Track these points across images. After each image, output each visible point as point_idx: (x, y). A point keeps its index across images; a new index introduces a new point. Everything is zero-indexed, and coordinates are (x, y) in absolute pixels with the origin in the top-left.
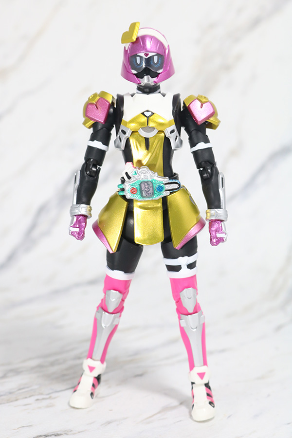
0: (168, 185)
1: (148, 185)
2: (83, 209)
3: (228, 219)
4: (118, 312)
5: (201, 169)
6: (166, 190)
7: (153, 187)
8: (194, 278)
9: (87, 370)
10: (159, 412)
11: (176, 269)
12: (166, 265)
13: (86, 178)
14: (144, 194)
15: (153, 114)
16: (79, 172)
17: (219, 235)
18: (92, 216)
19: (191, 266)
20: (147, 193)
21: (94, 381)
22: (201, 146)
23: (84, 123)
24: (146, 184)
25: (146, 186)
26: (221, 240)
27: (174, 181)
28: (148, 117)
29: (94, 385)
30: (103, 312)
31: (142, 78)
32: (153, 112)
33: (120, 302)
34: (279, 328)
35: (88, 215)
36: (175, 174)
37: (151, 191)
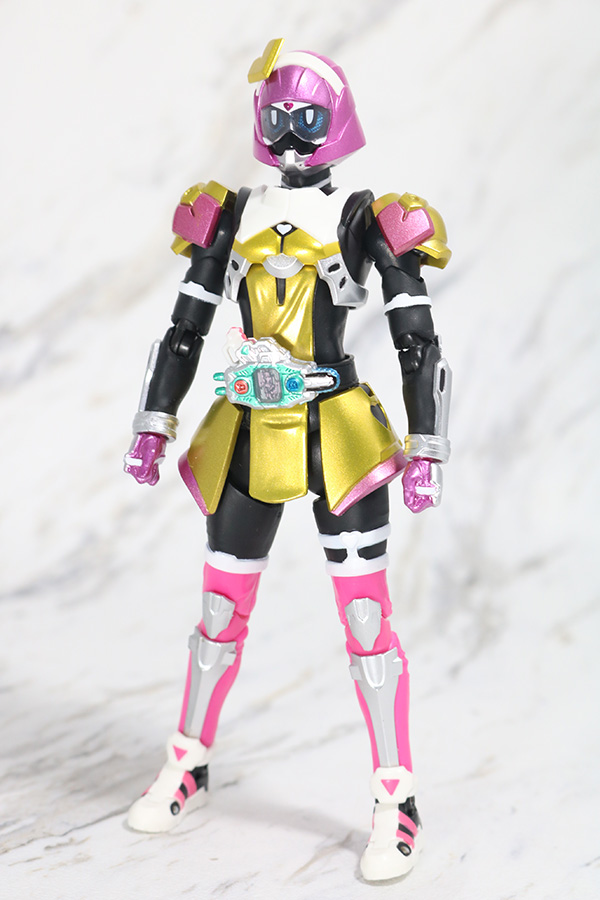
0: (312, 379)
1: (271, 376)
2: (158, 422)
3: (450, 458)
4: (232, 640)
5: (405, 350)
6: (308, 390)
7: (281, 381)
8: (380, 576)
9: (172, 755)
10: (315, 859)
11: (337, 556)
12: (325, 549)
13: (170, 358)
14: (263, 396)
15: (294, 229)
16: (157, 346)
17: (421, 491)
18: (177, 438)
19: (369, 553)
20: (269, 392)
21: (185, 778)
22: (403, 300)
23: (173, 247)
24: (267, 374)
25: (268, 379)
26: (427, 501)
27: (324, 371)
28: (283, 237)
29: (183, 788)
30: (201, 638)
31: (281, 155)
32: (296, 225)
33: (230, 618)
34: (455, 671)
35: (169, 435)
36: (347, 357)
37: (277, 390)
